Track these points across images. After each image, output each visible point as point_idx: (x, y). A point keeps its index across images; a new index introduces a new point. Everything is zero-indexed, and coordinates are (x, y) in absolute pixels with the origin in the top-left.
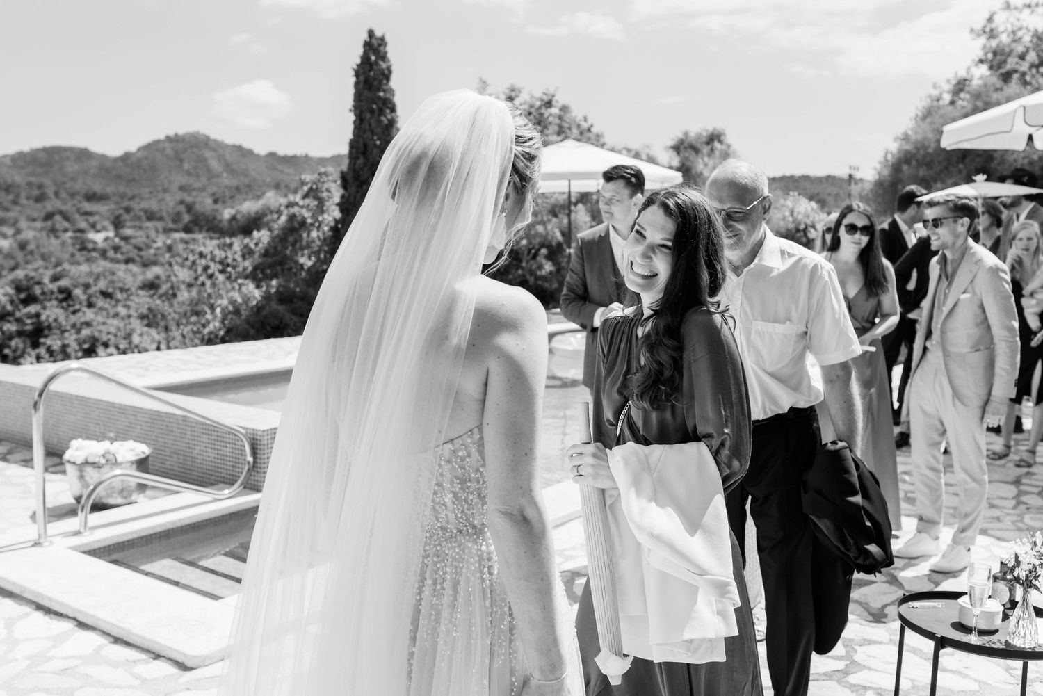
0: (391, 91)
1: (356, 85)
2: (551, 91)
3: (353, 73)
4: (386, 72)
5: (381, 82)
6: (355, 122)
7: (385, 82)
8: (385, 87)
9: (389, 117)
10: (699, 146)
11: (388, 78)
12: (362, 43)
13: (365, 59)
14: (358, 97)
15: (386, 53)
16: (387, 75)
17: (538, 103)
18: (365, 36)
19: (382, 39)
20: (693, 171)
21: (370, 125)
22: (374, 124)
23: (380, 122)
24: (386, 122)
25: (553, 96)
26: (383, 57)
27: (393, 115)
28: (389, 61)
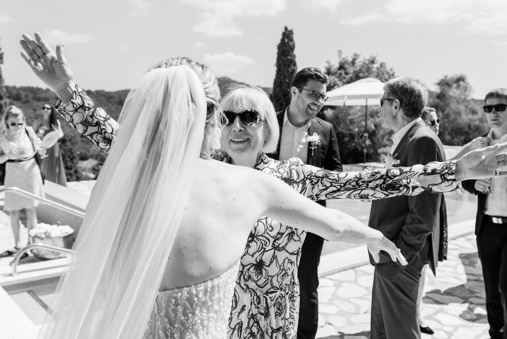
0: (295, 56)
1: (278, 53)
2: (374, 56)
3: (277, 47)
4: (292, 47)
5: (289, 52)
6: (277, 71)
7: (291, 51)
8: (291, 54)
9: (293, 68)
10: (451, 83)
11: (293, 50)
13: (283, 41)
14: (279, 59)
15: (292, 38)
16: (292, 48)
17: (367, 62)
18: (283, 30)
19: (291, 31)
20: (447, 96)
21: (283, 72)
22: (285, 72)
23: (288, 71)
25: (375, 58)
26: (291, 40)
27: (295, 68)
28: (294, 41)
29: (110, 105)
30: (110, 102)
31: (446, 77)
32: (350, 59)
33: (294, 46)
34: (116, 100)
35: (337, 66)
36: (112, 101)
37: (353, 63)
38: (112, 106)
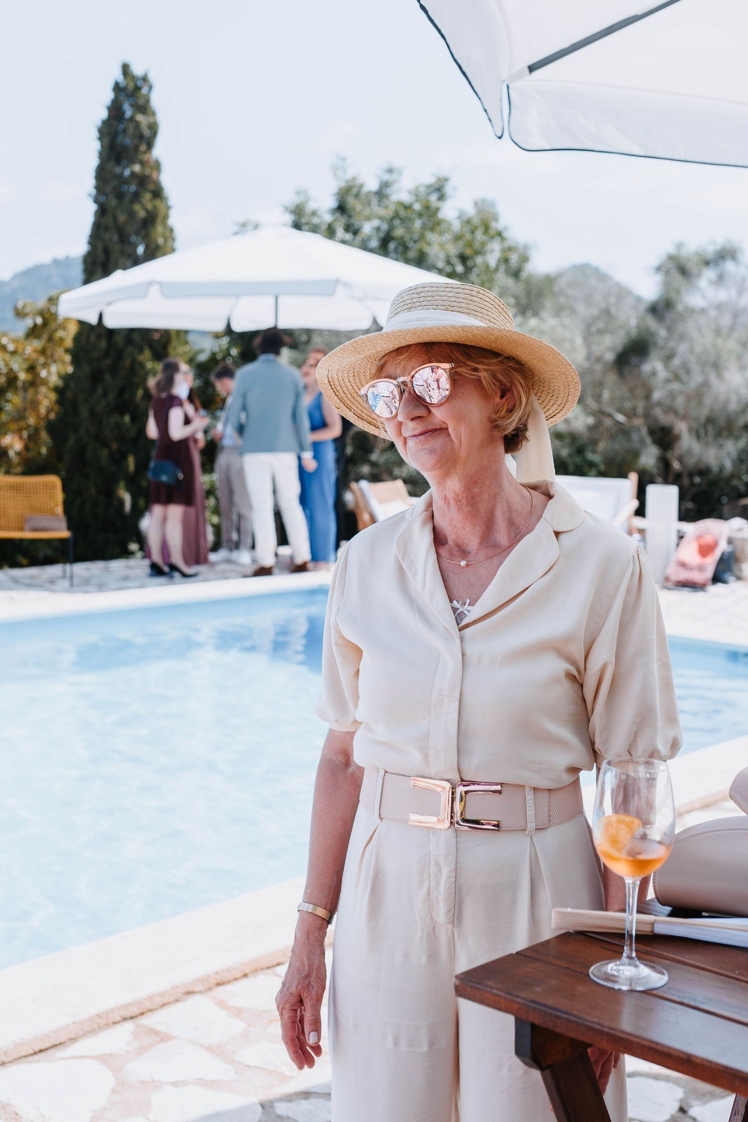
0: (157, 166)
1: (101, 155)
2: (444, 173)
3: (96, 134)
4: (146, 132)
5: (136, 149)
6: (96, 212)
7: (143, 148)
8: (146, 157)
9: (149, 206)
10: (692, 267)
11: (150, 145)
12: (111, 85)
13: (115, 110)
14: (102, 175)
15: (148, 101)
16: (147, 139)
17: (423, 190)
18: (118, 75)
19: (145, 79)
20: (680, 307)
21: (115, 219)
22: (122, 218)
23: (132, 214)
24: (142, 214)
25: (446, 180)
26: (144, 108)
27: (157, 202)
28: (154, 114)
31: (680, 246)
32: (372, 185)
33: (154, 128)
37: (381, 194)
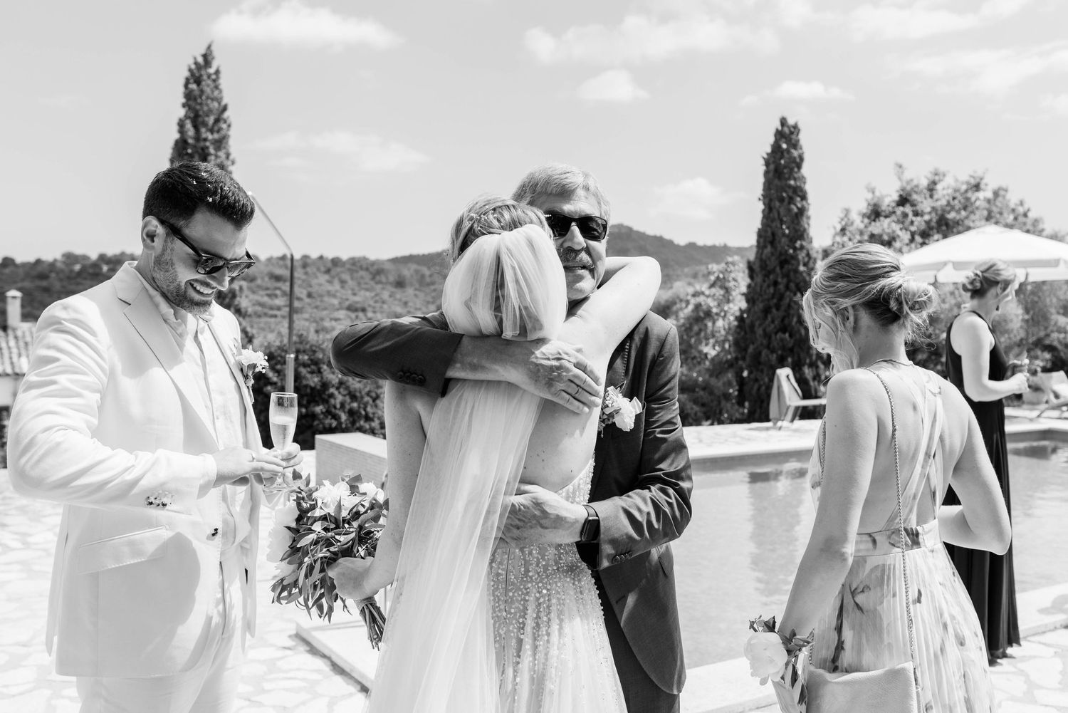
0: (803, 179)
1: (766, 173)
2: (979, 173)
3: (763, 162)
4: (798, 160)
5: (791, 170)
6: (763, 211)
7: (796, 170)
8: (796, 175)
9: (799, 205)
11: (799, 166)
12: (773, 131)
13: (776, 148)
14: (768, 186)
15: (798, 141)
16: (798, 163)
17: (964, 187)
18: (777, 125)
19: (795, 127)
21: (779, 214)
22: (783, 213)
23: (790, 210)
24: (795, 210)
25: (981, 179)
26: (795, 145)
27: (804, 203)
28: (801, 149)
29: (379, 287)
30: (379, 282)
32: (924, 183)
33: (801, 159)
34: (391, 279)
35: (896, 197)
36: (383, 279)
37: (931, 188)
38: (383, 289)
